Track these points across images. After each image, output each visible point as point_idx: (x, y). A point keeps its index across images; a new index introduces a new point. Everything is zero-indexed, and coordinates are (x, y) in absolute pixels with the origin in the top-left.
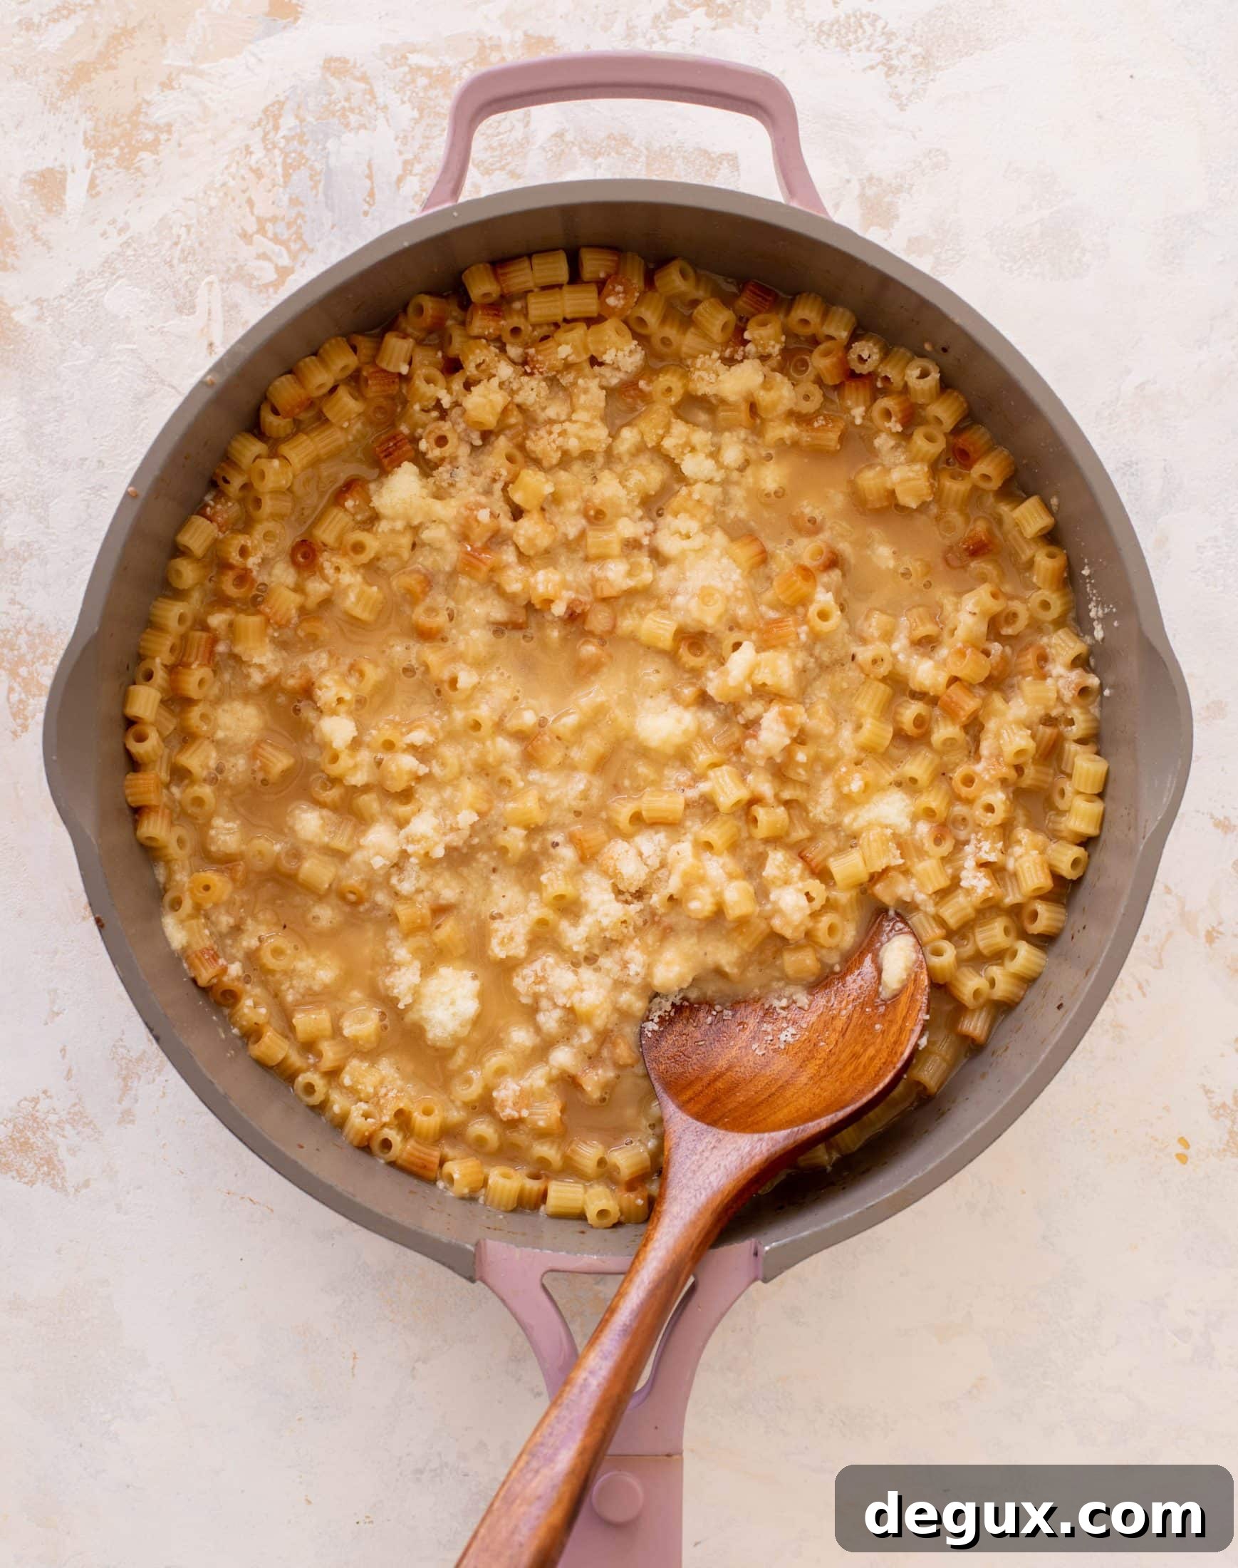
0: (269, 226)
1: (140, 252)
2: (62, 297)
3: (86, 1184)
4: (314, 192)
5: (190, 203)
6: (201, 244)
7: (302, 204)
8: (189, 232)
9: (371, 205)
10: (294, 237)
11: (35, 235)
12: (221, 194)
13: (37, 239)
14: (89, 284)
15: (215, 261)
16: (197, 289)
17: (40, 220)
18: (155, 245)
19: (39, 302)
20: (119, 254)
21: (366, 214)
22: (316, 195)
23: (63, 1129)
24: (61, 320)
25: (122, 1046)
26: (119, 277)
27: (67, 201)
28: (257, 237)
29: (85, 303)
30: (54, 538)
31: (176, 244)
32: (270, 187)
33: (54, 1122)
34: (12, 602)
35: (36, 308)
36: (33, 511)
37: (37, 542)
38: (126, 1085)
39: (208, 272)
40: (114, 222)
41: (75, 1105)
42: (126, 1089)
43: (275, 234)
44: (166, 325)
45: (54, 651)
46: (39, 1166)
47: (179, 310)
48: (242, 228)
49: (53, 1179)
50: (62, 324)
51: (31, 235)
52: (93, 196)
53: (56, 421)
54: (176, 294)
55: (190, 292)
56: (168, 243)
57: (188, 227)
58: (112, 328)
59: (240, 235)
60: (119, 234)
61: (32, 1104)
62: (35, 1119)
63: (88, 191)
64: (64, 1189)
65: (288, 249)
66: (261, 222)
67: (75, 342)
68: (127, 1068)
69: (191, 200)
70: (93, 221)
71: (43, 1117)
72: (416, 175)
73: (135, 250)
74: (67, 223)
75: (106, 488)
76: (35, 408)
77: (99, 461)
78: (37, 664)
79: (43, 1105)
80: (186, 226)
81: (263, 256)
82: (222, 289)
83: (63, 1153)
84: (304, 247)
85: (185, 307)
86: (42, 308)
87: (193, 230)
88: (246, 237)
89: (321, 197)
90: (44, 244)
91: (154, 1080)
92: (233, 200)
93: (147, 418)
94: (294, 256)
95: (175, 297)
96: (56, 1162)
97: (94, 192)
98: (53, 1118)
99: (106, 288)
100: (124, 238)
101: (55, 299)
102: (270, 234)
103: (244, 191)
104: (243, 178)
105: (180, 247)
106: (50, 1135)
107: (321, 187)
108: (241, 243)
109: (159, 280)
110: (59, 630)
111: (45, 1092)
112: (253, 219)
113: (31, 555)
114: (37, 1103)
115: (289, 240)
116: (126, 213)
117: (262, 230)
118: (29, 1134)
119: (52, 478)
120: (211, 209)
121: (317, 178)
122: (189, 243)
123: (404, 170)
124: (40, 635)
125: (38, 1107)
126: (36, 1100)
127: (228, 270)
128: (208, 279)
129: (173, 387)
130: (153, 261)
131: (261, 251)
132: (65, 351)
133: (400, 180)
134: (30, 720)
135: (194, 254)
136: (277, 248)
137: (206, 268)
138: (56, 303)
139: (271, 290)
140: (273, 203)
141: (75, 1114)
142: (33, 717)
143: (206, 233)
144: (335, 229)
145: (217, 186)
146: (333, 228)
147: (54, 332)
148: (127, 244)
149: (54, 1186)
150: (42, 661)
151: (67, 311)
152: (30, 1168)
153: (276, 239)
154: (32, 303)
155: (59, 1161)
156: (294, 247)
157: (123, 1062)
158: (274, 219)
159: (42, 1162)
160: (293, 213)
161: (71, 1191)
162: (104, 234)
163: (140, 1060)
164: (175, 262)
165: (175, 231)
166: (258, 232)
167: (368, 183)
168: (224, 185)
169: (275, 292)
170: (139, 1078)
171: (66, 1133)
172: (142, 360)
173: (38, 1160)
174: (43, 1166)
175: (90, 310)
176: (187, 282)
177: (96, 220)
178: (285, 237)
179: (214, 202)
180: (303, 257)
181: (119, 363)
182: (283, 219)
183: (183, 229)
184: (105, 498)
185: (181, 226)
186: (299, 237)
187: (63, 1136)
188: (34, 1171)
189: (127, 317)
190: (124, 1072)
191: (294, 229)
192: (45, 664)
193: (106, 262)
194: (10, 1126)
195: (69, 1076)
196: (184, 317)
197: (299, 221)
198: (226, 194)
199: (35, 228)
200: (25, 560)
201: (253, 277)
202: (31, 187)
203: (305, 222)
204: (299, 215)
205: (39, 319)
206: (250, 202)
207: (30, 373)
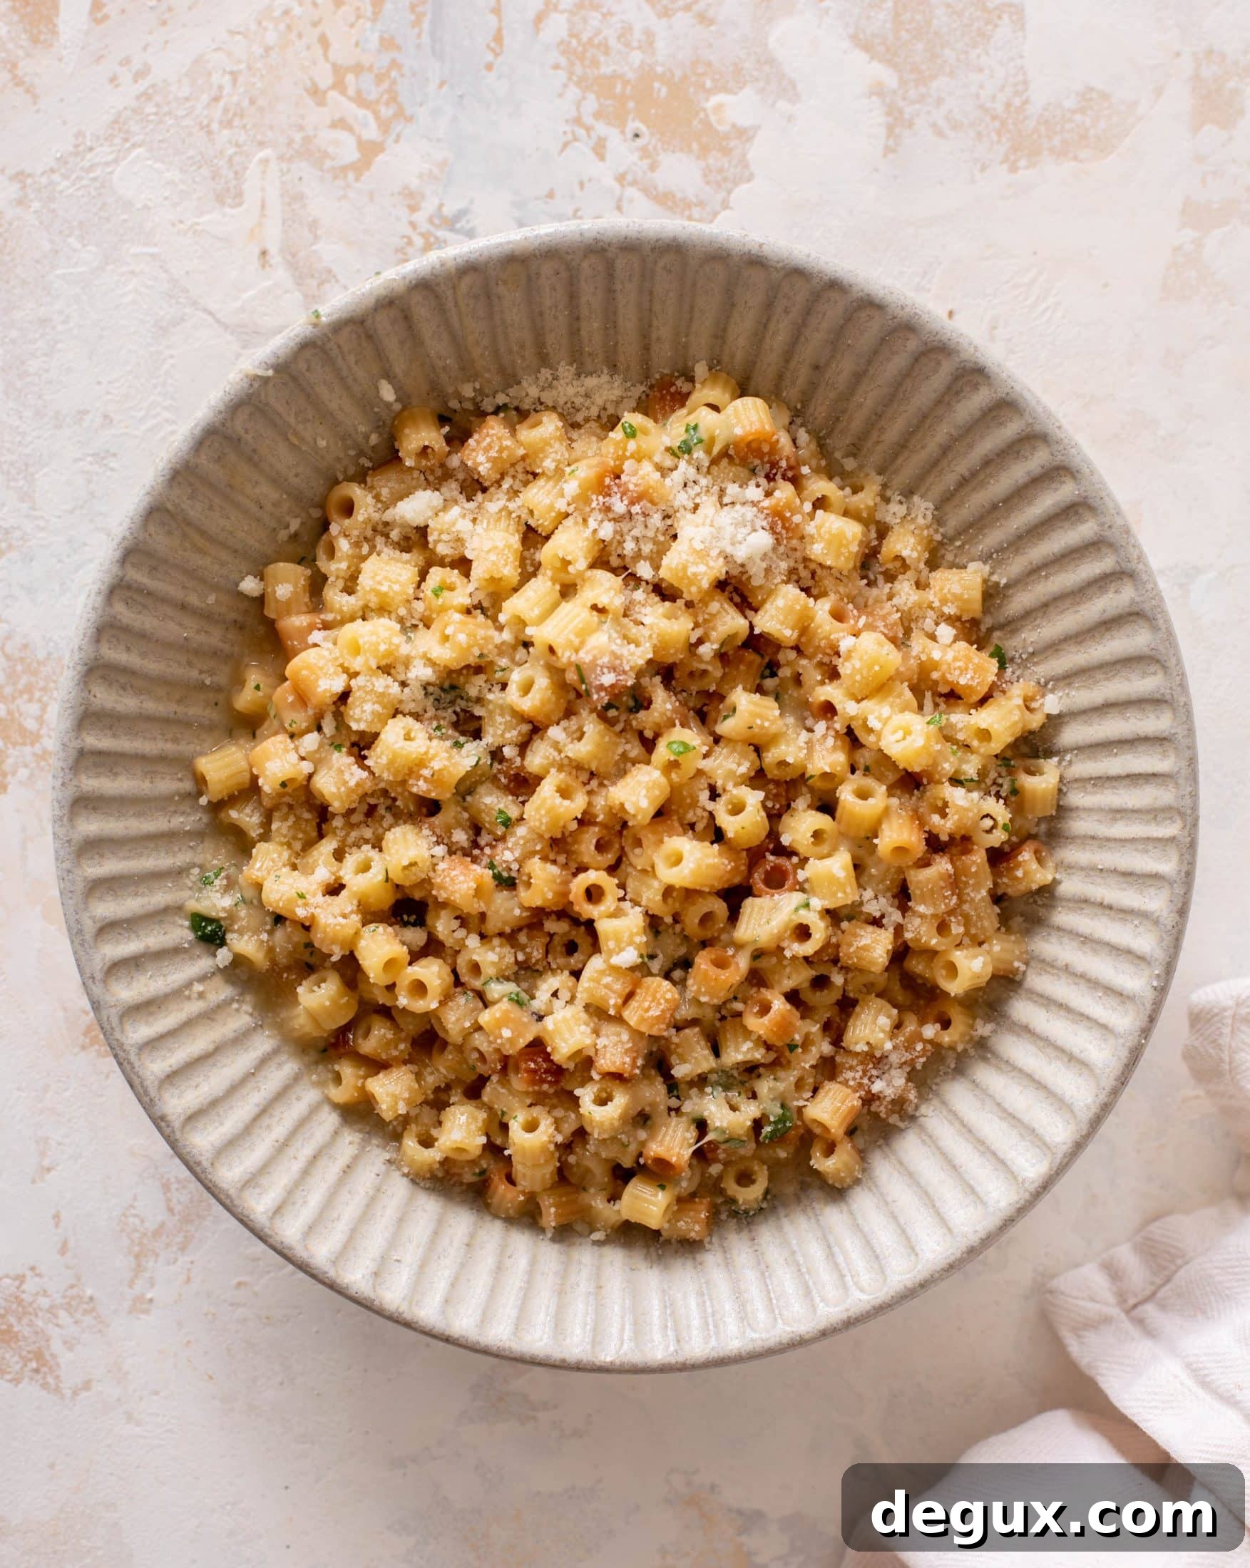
0: (350, 78)
1: (166, 109)
2: (53, 171)
3: (87, 1385)
4: (416, 30)
5: (238, 37)
6: (252, 102)
7: (399, 48)
8: (235, 81)
9: (497, 55)
10: (386, 97)
11: (15, 77)
12: (282, 27)
13: (19, 83)
14: (89, 156)
15: (271, 128)
16: (246, 168)
17: (21, 53)
18: (187, 99)
19: (20, 177)
20: (134, 111)
21: (489, 67)
22: (419, 35)
23: (56, 1316)
24: (53, 206)
25: (135, 1216)
26: (134, 146)
27: (61, 27)
28: (333, 94)
29: (84, 182)
30: (42, 523)
31: (216, 99)
32: (353, 19)
33: (46, 1306)
35: (17, 186)
36: (12, 484)
37: (19, 528)
38: (139, 1265)
39: (262, 144)
40: (126, 62)
41: (72, 1287)
42: (138, 1269)
43: (359, 92)
44: (200, 220)
45: (42, 683)
46: (26, 1361)
47: (220, 199)
48: (312, 79)
49: (44, 1378)
50: (54, 211)
51: (9, 76)
52: (98, 21)
53: (46, 355)
54: (215, 175)
55: (236, 173)
56: (205, 98)
57: (234, 75)
58: (125, 221)
59: (307, 90)
60: (136, 81)
61: (17, 1283)
62: (20, 1302)
63: (91, 13)
64: (57, 1390)
65: (376, 114)
67: (71, 240)
68: (140, 1244)
69: (238, 33)
70: (99, 59)
71: (30, 1300)
72: (562, 12)
73: (157, 105)
74: (60, 60)
75: (114, 455)
76: (14, 334)
77: (106, 416)
78: (18, 701)
79: (30, 1285)
80: (232, 73)
81: (340, 124)
82: (281, 171)
83: (56, 1346)
84: (400, 114)
85: (230, 195)
86: (24, 187)
87: (241, 79)
88: (316, 93)
89: (426, 39)
90: (27, 91)
91: (175, 1261)
92: (300, 36)
93: (172, 356)
94: (385, 126)
95: (213, 178)
96: (48, 1357)
97: (99, 15)
98: (44, 1302)
99: (116, 161)
100: (143, 85)
101: (43, 174)
102: (351, 91)
103: (315, 24)
105: (221, 104)
106: (40, 1323)
107: (426, 25)
108: (309, 101)
109: (191, 153)
110: (49, 654)
111: (33, 1269)
112: (328, 66)
113: (10, 547)
114: (22, 1282)
115: (377, 102)
116: (145, 49)
117: (339, 85)
118: (12, 1320)
119: (39, 437)
120: (268, 49)
122: (235, 99)
123: (547, 4)
124: (22, 659)
125: (25, 1287)
126: (21, 1279)
127: (290, 143)
128: (261, 155)
129: (210, 313)
130: (185, 123)
131: (337, 116)
132: (57, 252)
133: (539, 19)
134: (9, 778)
135: (242, 116)
136: (362, 113)
137: (259, 137)
138: (44, 180)
139: (351, 176)
140: (357, 44)
141: (72, 1298)
142: (14, 774)
143: (259, 85)
144: (445, 88)
145: (277, 14)
146: (442, 84)
147: (41, 223)
148: (146, 96)
149: (45, 1386)
150: (26, 697)
151: (61, 192)
152: (14, 1362)
153: (360, 100)
154: (12, 178)
155: (52, 1355)
156: (387, 112)
157: (136, 1235)
158: (358, 69)
159: (30, 1356)
160: (385, 59)
161: (68, 1393)
162: (113, 79)
163: (157, 1233)
164: (215, 126)
165: (216, 79)
166: (333, 87)
167: (492, 20)
168: (286, 12)
169: (357, 179)
170: (157, 1255)
171: (60, 1322)
172: (166, 271)
173: (24, 1353)
174: (30, 1360)
175: (94, 193)
176: (230, 160)
177: (102, 57)
178: (373, 96)
179: (271, 37)
180: (398, 127)
181: (132, 273)
182: (371, 68)
183: (227, 77)
184: (112, 469)
185: (224, 71)
186: (393, 98)
187: (58, 1325)
188: (19, 1366)
189: (146, 207)
190: (136, 1249)
191: (385, 85)
192: (30, 700)
193: (116, 122)
195: (63, 1250)
196: (227, 210)
197: (394, 74)
198: (289, 28)
199: (14, 65)
201: (326, 155)
203: (402, 76)
204: (394, 64)
205: (20, 202)
206: (324, 42)
207: (7, 282)
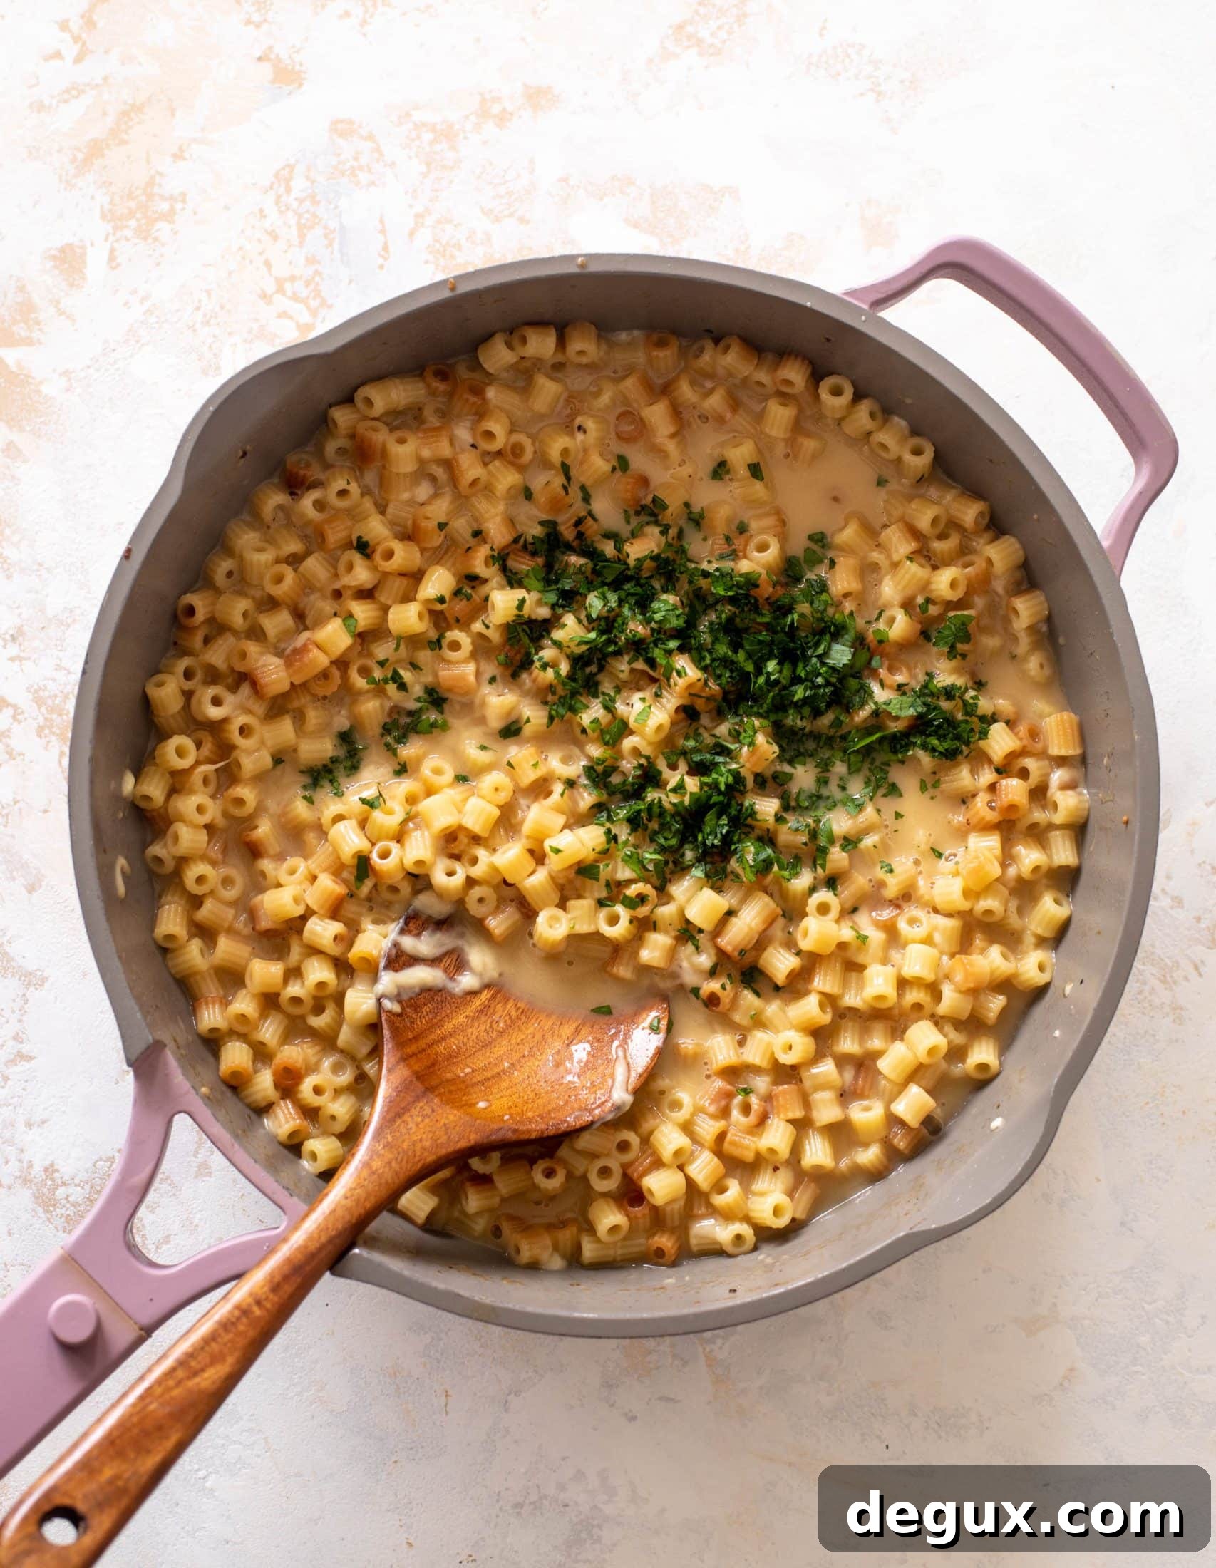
34: (58, 668)
66: (280, 283)
104: (259, 241)
121: (331, 236)
194: (87, 1187)
200: (69, 626)
202: (52, 264)
